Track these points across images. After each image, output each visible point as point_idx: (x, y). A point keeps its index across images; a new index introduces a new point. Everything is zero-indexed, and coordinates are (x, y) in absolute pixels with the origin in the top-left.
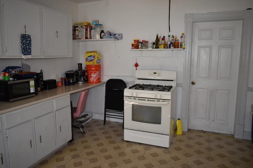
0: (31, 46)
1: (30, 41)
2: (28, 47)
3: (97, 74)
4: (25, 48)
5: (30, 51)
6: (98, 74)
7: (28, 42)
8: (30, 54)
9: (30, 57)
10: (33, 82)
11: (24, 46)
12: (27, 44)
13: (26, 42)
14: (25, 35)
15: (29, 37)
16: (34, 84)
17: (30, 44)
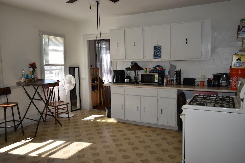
0: (160, 53)
1: (160, 49)
2: (158, 53)
3: (234, 80)
4: (156, 54)
5: (160, 56)
6: (236, 79)
7: (158, 50)
8: (160, 58)
9: (159, 59)
10: (157, 76)
11: (155, 53)
12: (158, 52)
13: (157, 51)
14: (157, 46)
15: (160, 47)
16: (158, 77)
17: (160, 52)
